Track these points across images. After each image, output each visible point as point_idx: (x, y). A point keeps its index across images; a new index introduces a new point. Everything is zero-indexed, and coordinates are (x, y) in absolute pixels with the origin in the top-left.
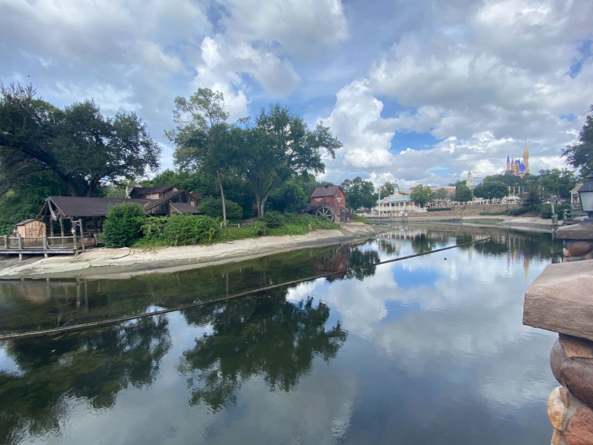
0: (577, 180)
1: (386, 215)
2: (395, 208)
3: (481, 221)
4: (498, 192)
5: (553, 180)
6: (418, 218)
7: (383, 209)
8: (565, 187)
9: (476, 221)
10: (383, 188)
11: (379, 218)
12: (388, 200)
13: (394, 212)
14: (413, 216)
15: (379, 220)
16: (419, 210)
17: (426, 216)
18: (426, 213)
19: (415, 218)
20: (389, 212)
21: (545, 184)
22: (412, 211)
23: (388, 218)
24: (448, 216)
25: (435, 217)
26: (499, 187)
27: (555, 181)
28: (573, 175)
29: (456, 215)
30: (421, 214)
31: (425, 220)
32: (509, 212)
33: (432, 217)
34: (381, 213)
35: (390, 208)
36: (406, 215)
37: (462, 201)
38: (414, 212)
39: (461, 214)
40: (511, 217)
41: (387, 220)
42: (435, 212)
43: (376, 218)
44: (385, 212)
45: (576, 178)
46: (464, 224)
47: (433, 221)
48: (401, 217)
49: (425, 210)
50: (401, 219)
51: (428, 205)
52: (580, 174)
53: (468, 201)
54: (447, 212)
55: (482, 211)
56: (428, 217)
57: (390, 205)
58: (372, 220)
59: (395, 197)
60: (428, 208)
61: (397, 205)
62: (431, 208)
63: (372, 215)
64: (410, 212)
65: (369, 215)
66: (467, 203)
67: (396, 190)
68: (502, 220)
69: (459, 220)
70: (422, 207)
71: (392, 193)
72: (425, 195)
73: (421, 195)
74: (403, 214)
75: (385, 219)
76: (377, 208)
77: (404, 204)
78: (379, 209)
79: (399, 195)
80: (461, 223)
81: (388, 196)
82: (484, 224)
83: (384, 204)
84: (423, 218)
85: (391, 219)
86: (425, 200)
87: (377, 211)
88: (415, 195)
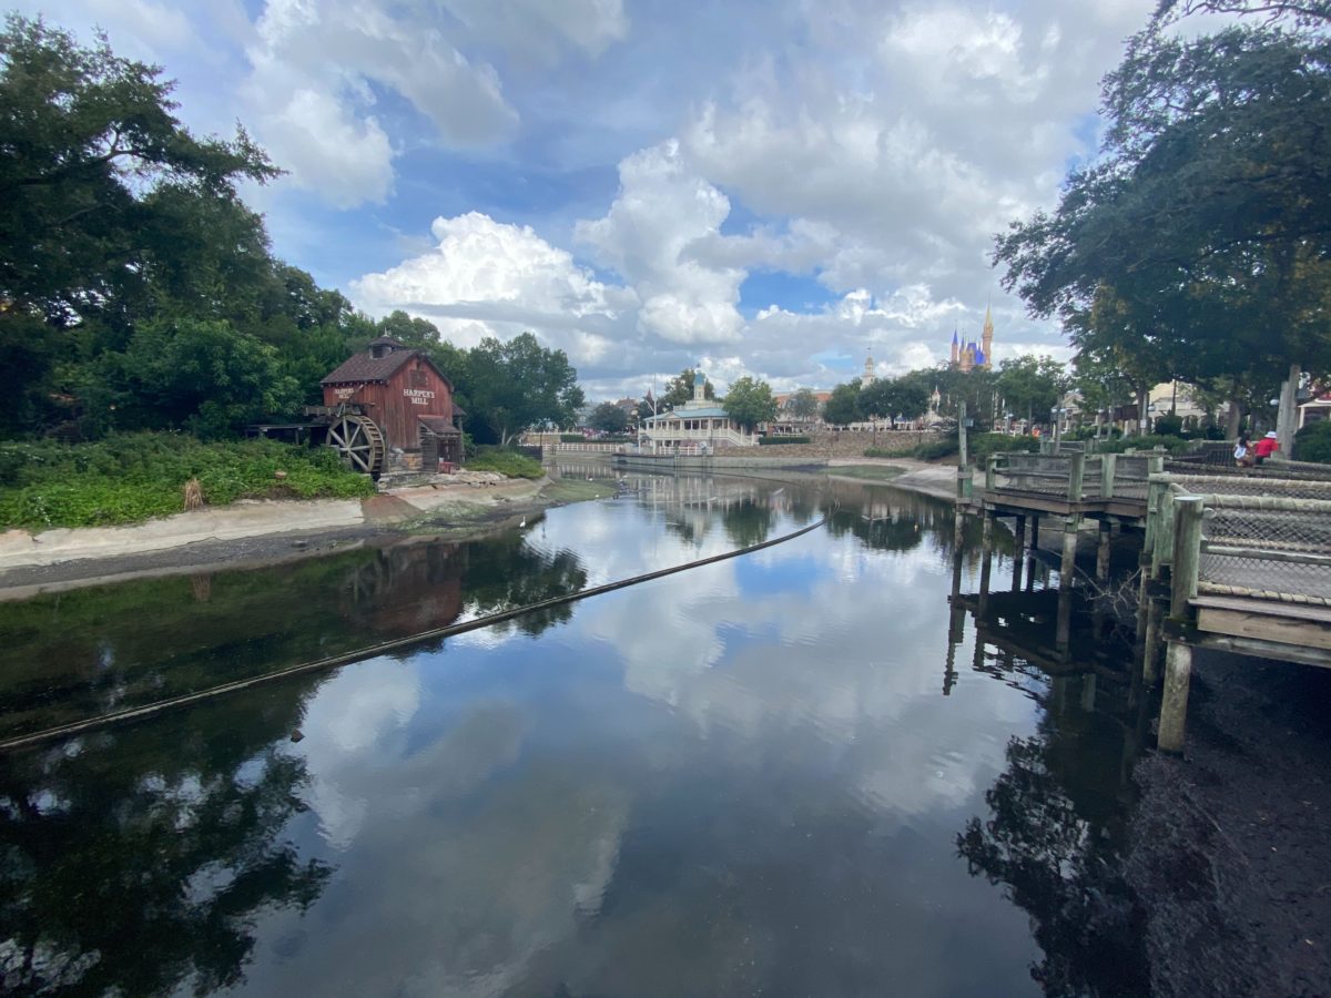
0: (1070, 383)
1: (670, 451)
2: (692, 434)
3: (861, 472)
5: (1021, 382)
6: (734, 461)
7: (668, 434)
8: (1044, 398)
9: (851, 471)
10: (678, 383)
11: (652, 457)
12: (680, 413)
13: (689, 443)
14: (724, 456)
15: (652, 461)
16: (739, 439)
17: (753, 455)
18: (755, 447)
19: (729, 461)
20: (678, 443)
21: (1005, 389)
22: (725, 442)
23: (672, 457)
24: (800, 456)
25: (771, 459)
26: (910, 391)
27: (1025, 384)
28: (1061, 372)
29: (817, 454)
30: (743, 451)
31: (750, 465)
32: (920, 452)
33: (767, 459)
34: (659, 443)
35: (682, 434)
36: (710, 451)
37: (837, 422)
38: (729, 445)
39: (826, 453)
40: (923, 464)
41: (667, 462)
42: (772, 446)
43: (646, 457)
44: (668, 443)
45: (1068, 379)
46: (832, 477)
47: (767, 468)
48: (698, 456)
49: (754, 439)
50: (697, 462)
51: (766, 429)
52: (1074, 368)
53: (851, 421)
54: (797, 448)
55: (869, 446)
56: (757, 459)
57: (682, 425)
58: (640, 461)
59: (697, 407)
60: (761, 436)
61: (696, 426)
62: (768, 436)
63: (640, 450)
64: (719, 445)
65: (635, 449)
66: (848, 429)
67: (699, 390)
68: (901, 471)
69: (821, 466)
70: (749, 433)
71: (691, 396)
72: (755, 404)
73: (746, 404)
74: (705, 448)
75: (664, 460)
76: (648, 432)
77: (710, 424)
78: (655, 434)
79: (705, 402)
80: (823, 473)
81: (684, 404)
82: (865, 478)
83: (670, 423)
84: (746, 459)
85: (676, 461)
86: (752, 415)
87: (650, 440)
88: (733, 404)
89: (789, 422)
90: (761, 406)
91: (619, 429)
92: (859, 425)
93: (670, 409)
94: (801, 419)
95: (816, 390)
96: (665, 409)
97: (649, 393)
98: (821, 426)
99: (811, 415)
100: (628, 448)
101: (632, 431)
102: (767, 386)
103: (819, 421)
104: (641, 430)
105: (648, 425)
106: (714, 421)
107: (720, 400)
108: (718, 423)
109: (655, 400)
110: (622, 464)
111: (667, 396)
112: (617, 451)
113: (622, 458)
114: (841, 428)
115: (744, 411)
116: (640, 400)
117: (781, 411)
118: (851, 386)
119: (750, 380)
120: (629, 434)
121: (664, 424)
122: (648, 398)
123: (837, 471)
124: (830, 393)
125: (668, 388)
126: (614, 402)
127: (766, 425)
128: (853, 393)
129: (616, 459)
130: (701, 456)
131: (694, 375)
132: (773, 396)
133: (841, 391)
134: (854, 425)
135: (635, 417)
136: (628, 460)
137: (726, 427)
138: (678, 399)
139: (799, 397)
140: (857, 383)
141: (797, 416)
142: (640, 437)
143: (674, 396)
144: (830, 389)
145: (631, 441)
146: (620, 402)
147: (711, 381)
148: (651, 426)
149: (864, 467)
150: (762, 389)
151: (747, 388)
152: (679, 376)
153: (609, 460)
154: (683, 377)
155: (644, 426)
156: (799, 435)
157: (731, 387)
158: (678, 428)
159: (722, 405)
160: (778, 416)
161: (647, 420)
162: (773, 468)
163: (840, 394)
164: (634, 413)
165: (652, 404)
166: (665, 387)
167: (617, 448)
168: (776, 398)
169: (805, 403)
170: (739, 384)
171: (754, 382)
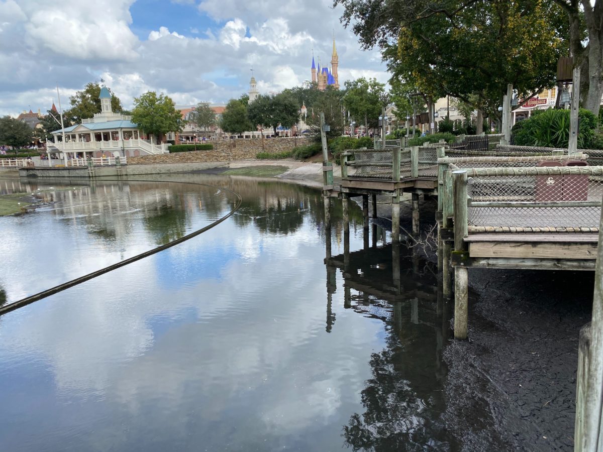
0: (389, 98)
1: (84, 161)
2: (103, 145)
3: (255, 171)
4: (284, 114)
5: (358, 98)
6: (148, 168)
7: (79, 146)
8: (374, 109)
9: (248, 171)
10: (83, 97)
11: (65, 169)
12: (87, 125)
13: (101, 153)
14: (138, 163)
15: (66, 173)
16: (151, 148)
17: (164, 162)
18: (165, 155)
19: (142, 168)
20: (90, 154)
21: (349, 102)
22: (136, 151)
23: (86, 168)
24: (205, 161)
25: (181, 165)
26: (285, 105)
27: (362, 100)
28: (383, 91)
29: (220, 159)
30: (155, 159)
31: (163, 171)
32: (297, 153)
33: (177, 165)
34: (70, 155)
35: (93, 145)
36: (124, 160)
37: (233, 131)
38: (141, 154)
39: (227, 158)
40: (299, 163)
41: (81, 173)
42: (181, 153)
43: (58, 169)
44: (80, 154)
45: (387, 96)
46: (233, 177)
47: (178, 173)
48: (112, 166)
49: (164, 148)
50: (111, 171)
51: (173, 139)
52: (390, 87)
53: (244, 131)
54: (202, 154)
55: (260, 151)
56: (169, 165)
57: (92, 137)
58: (52, 173)
59: (105, 119)
60: (170, 145)
61: (106, 138)
62: (176, 144)
63: (50, 163)
64: (132, 154)
65: (45, 161)
66: (242, 137)
67: (106, 103)
68: (285, 169)
69: (225, 169)
70: (158, 143)
71: (99, 109)
72: (161, 116)
73: (154, 116)
74: (118, 158)
75: (77, 171)
76: (57, 145)
77: (120, 135)
78: (65, 147)
79: (112, 114)
80: (226, 174)
81: (92, 117)
82: (259, 176)
83: (80, 136)
84: (158, 166)
85: (90, 171)
86: (160, 127)
87: (59, 152)
88: (140, 116)
89: (194, 132)
90: (166, 118)
91: (23, 144)
92: (250, 133)
93: (78, 122)
94: (203, 129)
95: (212, 104)
96: (72, 123)
97: (54, 105)
98: (221, 134)
99: (212, 125)
100: (37, 161)
101: (39, 144)
102: (170, 100)
103: (219, 131)
104: (49, 144)
105: (56, 138)
106: (124, 132)
107: (127, 113)
108: (128, 135)
109: (61, 114)
110: (32, 176)
111: (73, 110)
112: (25, 164)
113: (31, 172)
114: (237, 136)
115: (152, 124)
116: (44, 114)
117: (185, 122)
118: (241, 101)
119: (154, 94)
120: (36, 147)
121: (74, 137)
122: (53, 111)
123: (237, 171)
124: (225, 106)
125: (73, 102)
126: (15, 116)
127: (173, 134)
128: (243, 106)
129: (24, 173)
130: (115, 165)
131: (99, 89)
132: (176, 109)
133: (233, 105)
134: (246, 133)
135: (40, 131)
136: (38, 173)
137: (136, 138)
138: (85, 111)
139: (200, 110)
140: (245, 100)
141: (200, 126)
142: (48, 150)
143: (81, 109)
144: (224, 104)
145: (39, 154)
146: (22, 116)
147: (116, 95)
148: (60, 139)
149: (258, 167)
150: (166, 102)
151: (152, 102)
152: (83, 90)
153: (17, 175)
154: (88, 92)
155: (52, 140)
156: (203, 143)
157: (137, 100)
158: (88, 140)
159: (130, 117)
160: (183, 126)
161: (55, 133)
162: (184, 173)
163: (232, 107)
164: (40, 126)
165: (58, 117)
166: (70, 101)
167: (24, 162)
168: (180, 111)
169: (205, 115)
170: (145, 98)
171: (158, 96)
